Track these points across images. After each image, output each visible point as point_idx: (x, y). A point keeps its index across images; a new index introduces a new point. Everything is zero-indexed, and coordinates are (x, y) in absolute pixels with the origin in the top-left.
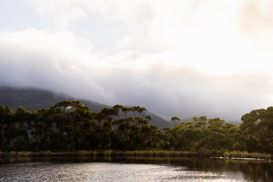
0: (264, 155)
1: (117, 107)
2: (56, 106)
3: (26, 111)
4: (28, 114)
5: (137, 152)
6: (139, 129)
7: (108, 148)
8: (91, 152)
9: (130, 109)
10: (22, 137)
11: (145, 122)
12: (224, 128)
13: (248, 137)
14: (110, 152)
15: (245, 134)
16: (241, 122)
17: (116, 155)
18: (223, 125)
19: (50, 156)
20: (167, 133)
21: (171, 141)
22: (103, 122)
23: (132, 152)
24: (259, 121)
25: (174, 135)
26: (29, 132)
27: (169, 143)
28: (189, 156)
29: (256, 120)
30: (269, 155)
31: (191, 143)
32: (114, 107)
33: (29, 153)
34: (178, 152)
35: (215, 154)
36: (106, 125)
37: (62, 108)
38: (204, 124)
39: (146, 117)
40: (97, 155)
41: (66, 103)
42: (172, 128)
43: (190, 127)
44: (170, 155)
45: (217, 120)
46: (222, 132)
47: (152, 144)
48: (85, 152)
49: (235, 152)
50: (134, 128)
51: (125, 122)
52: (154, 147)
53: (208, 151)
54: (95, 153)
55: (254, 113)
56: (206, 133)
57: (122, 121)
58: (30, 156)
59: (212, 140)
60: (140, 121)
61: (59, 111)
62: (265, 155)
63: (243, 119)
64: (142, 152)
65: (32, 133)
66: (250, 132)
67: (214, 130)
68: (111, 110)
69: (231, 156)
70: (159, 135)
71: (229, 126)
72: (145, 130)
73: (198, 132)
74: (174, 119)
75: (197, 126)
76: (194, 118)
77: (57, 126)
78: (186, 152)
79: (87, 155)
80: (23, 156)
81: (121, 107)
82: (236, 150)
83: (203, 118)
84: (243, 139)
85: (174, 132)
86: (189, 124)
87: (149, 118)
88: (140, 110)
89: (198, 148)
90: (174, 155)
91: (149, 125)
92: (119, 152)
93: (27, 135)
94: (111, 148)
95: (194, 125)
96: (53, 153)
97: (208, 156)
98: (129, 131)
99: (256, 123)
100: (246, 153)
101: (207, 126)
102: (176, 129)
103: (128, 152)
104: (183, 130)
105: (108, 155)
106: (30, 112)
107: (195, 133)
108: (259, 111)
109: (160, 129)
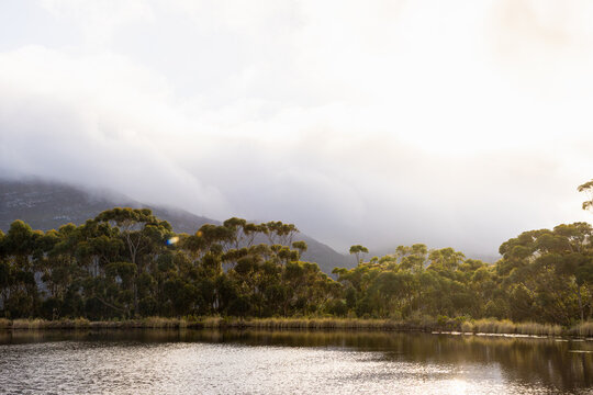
0: (546, 327)
1: (233, 222)
2: (98, 220)
3: (32, 231)
4: (35, 236)
5: (275, 320)
6: (280, 270)
7: (213, 312)
8: (174, 320)
9: (262, 228)
10: (22, 288)
11: (294, 257)
12: (462, 269)
13: (513, 289)
14: (216, 320)
15: (508, 282)
16: (500, 257)
17: (230, 327)
18: (462, 264)
19: (83, 328)
20: (340, 279)
21: (350, 297)
22: (201, 254)
23: (265, 321)
24: (537, 254)
25: (356, 284)
26: (38, 275)
27: (344, 301)
28: (388, 328)
29: (529, 253)
30: (557, 328)
31: (392, 301)
32: (226, 223)
33: (37, 322)
34: (363, 322)
35: (442, 325)
36: (209, 262)
37: (112, 225)
38: (421, 260)
39: (295, 245)
40: (189, 327)
41: (121, 215)
42: (351, 270)
43: (391, 267)
44: (347, 328)
45: (447, 252)
46: (459, 279)
47: (309, 303)
48: (162, 321)
49: (484, 322)
50: (269, 269)
51: (249, 257)
52: (313, 309)
53: (428, 318)
54: (183, 321)
55: (526, 238)
56: (425, 280)
57: (244, 252)
58: (40, 329)
59: (438, 295)
60: (283, 255)
61: (104, 230)
62: (548, 327)
63: (502, 250)
64: (286, 320)
65: (45, 279)
66: (517, 279)
67: (442, 274)
68: (219, 229)
69: (476, 330)
70: (322, 284)
71: (474, 265)
72: (294, 272)
73: (408, 278)
74: (354, 249)
75: (406, 265)
76: (400, 248)
77: (102, 264)
78: (381, 322)
79: (165, 327)
80: (26, 329)
81: (242, 222)
82: (488, 316)
83: (419, 248)
84: (502, 294)
85: (356, 279)
86: (387, 260)
87: (302, 246)
88: (282, 229)
89: (406, 312)
90: (355, 328)
91: (301, 263)
92: (236, 321)
93: (34, 283)
94: (220, 310)
95: (398, 263)
96: (91, 323)
97: (427, 330)
98: (257, 275)
99: (531, 260)
100: (508, 324)
101: (426, 266)
102: (359, 272)
103: (257, 321)
104: (374, 274)
105: (211, 328)
106: (41, 233)
107: (401, 279)
108: (536, 233)
109: (326, 271)
